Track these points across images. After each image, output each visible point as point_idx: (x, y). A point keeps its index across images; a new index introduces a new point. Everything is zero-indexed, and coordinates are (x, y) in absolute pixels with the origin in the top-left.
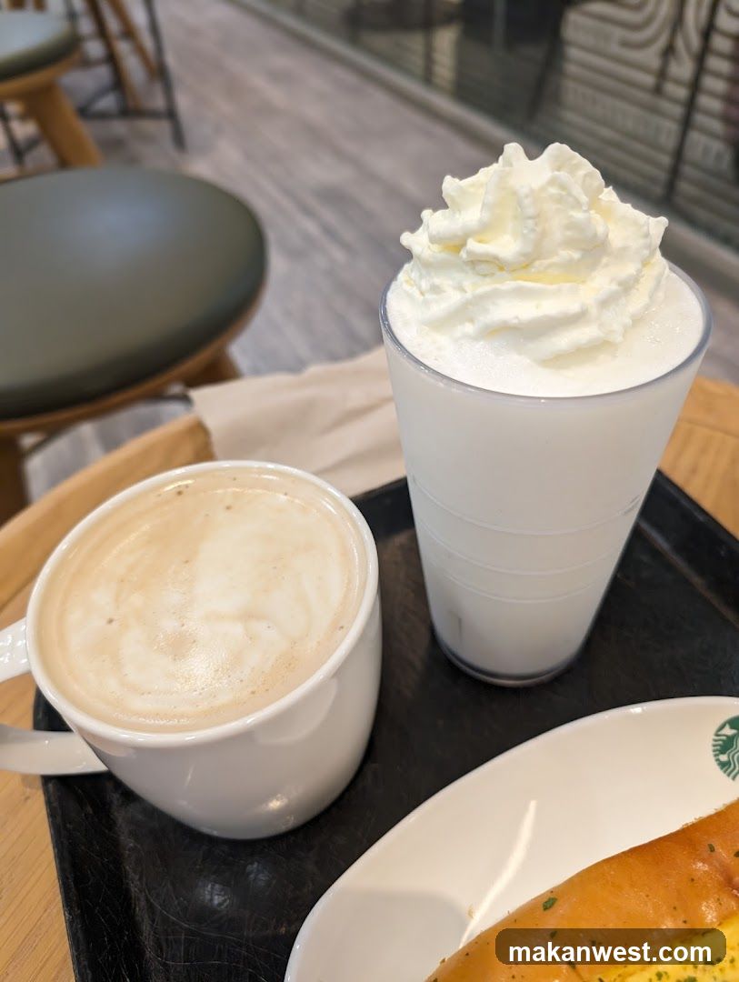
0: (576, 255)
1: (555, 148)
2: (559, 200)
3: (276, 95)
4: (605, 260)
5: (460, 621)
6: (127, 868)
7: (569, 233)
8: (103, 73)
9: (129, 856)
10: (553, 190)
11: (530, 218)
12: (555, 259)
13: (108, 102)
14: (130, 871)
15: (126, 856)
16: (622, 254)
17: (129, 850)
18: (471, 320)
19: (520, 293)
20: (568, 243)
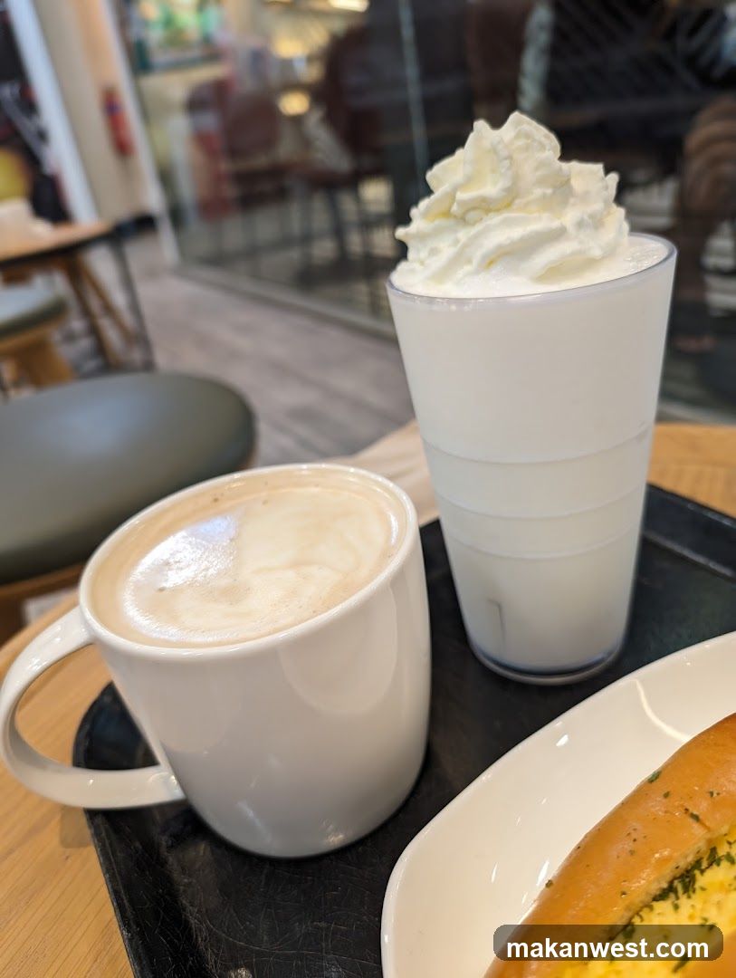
0: (549, 191)
1: (515, 116)
2: (527, 148)
3: (243, 343)
4: (572, 200)
5: (500, 607)
6: (184, 902)
7: (539, 173)
8: (85, 344)
9: (184, 891)
10: (521, 142)
11: (506, 159)
12: (532, 197)
13: (91, 364)
14: (188, 905)
15: (181, 891)
16: (585, 198)
17: (184, 886)
18: (469, 261)
19: (507, 223)
20: (541, 182)
